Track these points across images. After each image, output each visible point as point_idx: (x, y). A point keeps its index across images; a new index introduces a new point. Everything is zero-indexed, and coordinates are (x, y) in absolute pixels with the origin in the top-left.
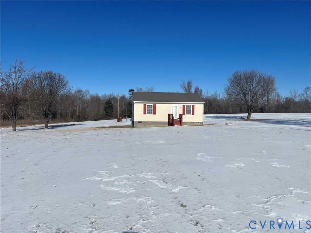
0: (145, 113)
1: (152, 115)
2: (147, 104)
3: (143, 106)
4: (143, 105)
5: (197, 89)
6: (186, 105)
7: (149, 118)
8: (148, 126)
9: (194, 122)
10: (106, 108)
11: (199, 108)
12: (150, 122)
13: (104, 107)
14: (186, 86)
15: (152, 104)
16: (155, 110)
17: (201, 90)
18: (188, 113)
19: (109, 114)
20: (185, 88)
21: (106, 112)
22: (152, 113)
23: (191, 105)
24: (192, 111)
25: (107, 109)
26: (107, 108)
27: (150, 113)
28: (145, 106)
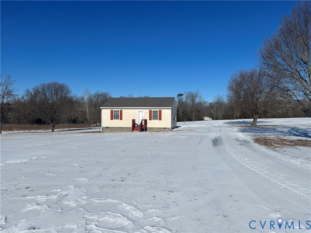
0: (112, 119)
2: (114, 110)
3: (110, 112)
6: (153, 110)
7: (116, 123)
8: (115, 131)
9: (161, 128)
11: (167, 113)
12: (117, 127)
15: (119, 110)
18: (155, 118)
22: (119, 119)
23: (158, 110)
24: (158, 116)
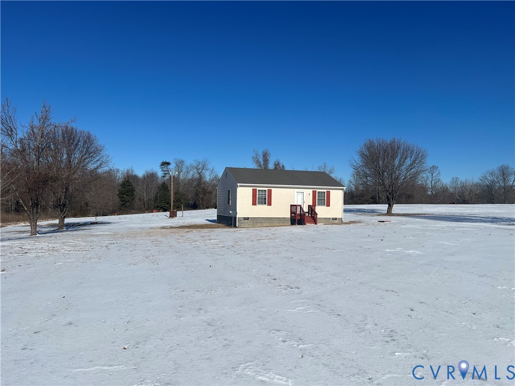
0: (254, 203)
1: (266, 206)
2: (258, 189)
3: (252, 192)
4: (252, 190)
5: (277, 165)
6: (318, 190)
7: (262, 211)
8: (259, 224)
9: (329, 218)
10: (121, 194)
11: (337, 196)
12: (262, 218)
13: (118, 192)
14: (261, 160)
15: (266, 189)
16: (270, 199)
17: (283, 166)
18: (322, 203)
19: (128, 204)
20: (258, 162)
21: (123, 201)
22: (265, 204)
23: (325, 191)
24: (326, 201)
25: (125, 196)
26: (123, 194)
27: (262, 204)
28: (254, 191)
